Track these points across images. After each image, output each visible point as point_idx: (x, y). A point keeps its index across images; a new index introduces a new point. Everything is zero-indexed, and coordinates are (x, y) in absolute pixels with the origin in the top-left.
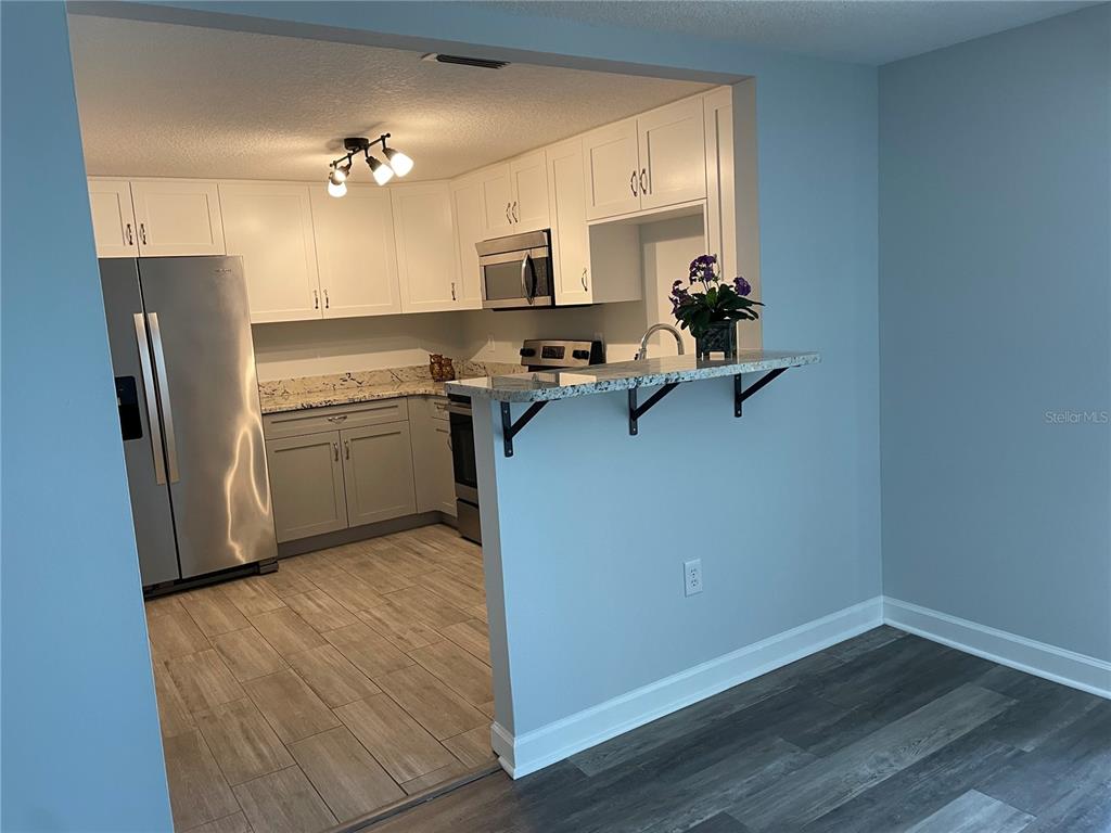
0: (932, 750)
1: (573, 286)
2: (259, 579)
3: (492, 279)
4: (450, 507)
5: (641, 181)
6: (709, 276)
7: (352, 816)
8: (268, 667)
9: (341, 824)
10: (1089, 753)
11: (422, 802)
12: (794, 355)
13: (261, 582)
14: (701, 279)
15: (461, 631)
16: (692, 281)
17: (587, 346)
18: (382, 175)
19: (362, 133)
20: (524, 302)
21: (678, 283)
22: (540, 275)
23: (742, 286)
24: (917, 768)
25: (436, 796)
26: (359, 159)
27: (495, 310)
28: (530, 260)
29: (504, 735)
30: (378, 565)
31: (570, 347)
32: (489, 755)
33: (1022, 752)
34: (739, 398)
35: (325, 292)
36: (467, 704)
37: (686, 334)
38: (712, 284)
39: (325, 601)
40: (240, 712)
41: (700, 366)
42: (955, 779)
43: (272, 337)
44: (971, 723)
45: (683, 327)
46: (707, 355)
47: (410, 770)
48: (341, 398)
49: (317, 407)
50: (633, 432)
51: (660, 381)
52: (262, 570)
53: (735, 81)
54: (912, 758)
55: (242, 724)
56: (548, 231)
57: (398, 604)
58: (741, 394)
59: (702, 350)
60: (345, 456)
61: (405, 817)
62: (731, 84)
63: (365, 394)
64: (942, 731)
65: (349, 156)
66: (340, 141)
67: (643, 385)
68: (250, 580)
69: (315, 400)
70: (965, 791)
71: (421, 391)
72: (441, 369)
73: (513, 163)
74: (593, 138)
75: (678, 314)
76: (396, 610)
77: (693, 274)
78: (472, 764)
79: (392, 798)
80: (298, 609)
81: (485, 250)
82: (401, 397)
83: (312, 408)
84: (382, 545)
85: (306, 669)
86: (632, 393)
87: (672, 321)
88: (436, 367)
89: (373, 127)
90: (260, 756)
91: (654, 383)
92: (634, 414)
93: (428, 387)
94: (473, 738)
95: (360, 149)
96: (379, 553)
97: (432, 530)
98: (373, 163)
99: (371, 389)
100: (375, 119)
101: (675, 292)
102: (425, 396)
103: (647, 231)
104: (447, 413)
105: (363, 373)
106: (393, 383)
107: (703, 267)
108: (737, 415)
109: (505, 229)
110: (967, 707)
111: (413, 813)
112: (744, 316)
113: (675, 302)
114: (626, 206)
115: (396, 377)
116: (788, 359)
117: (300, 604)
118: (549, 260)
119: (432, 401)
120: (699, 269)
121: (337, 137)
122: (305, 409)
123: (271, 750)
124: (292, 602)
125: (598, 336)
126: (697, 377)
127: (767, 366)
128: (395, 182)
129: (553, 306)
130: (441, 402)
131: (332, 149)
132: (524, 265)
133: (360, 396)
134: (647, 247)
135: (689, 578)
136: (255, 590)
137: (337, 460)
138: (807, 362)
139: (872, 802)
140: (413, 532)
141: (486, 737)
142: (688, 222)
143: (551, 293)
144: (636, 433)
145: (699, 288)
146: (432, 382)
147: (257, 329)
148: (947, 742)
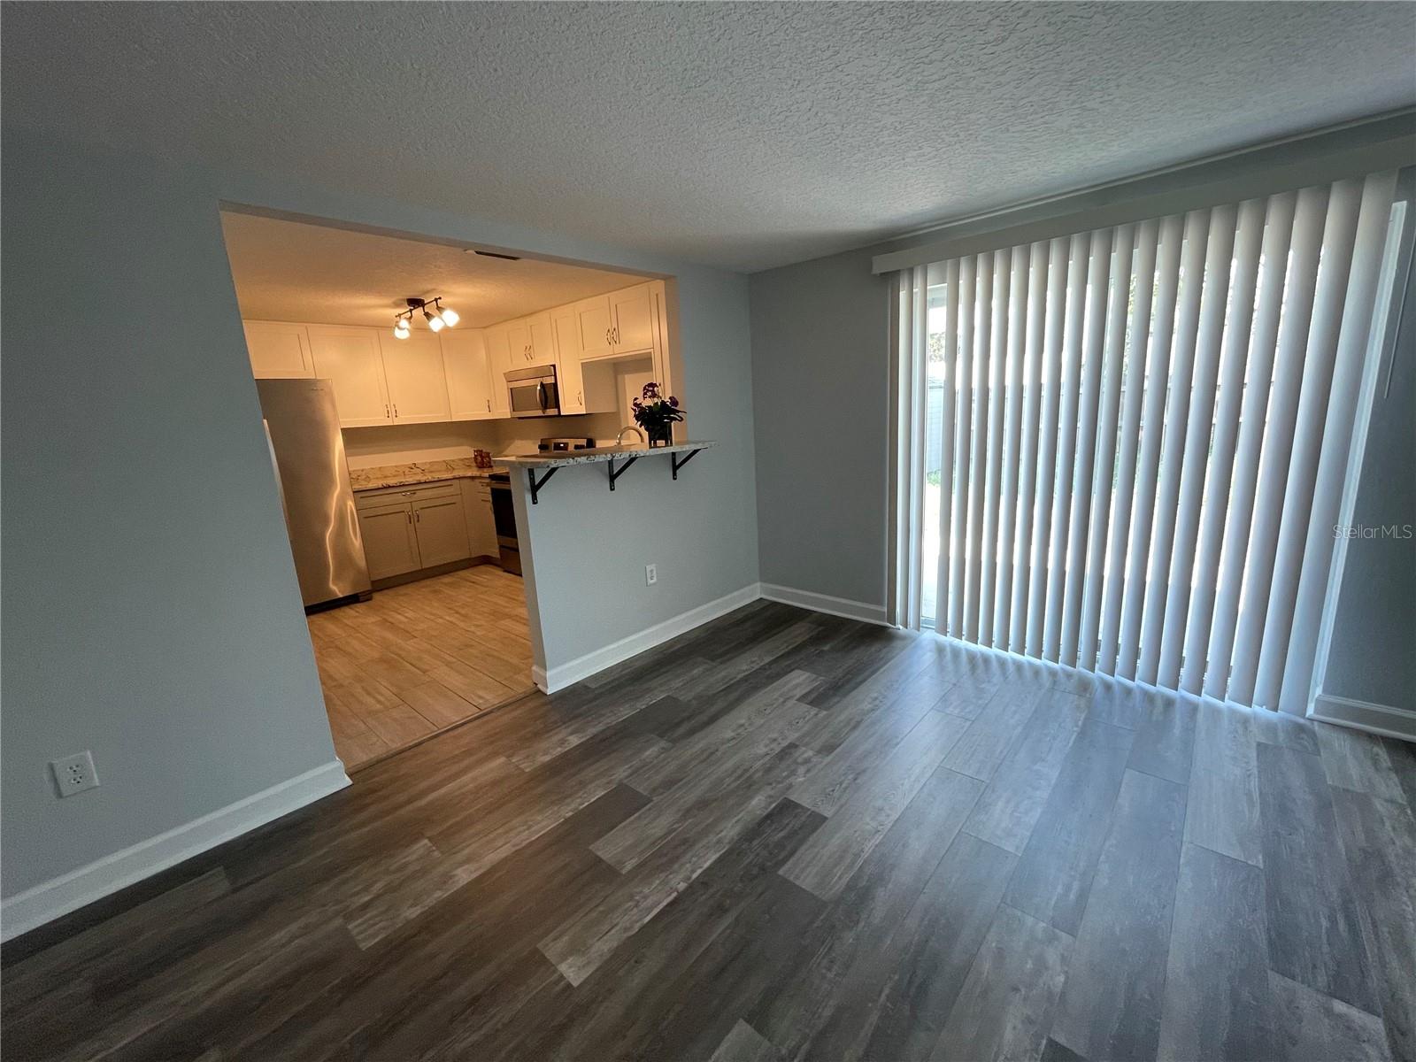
0: (780, 654)
1: (572, 403)
2: (358, 605)
3: (516, 397)
4: (495, 552)
5: (614, 336)
6: (654, 395)
7: (446, 724)
8: (376, 655)
9: (439, 729)
10: (854, 648)
11: (491, 712)
12: (704, 442)
13: (360, 607)
14: (650, 397)
15: (507, 623)
16: (644, 398)
17: (583, 442)
18: (436, 325)
19: (420, 296)
20: (539, 413)
21: (636, 399)
22: (550, 395)
23: (674, 402)
24: (771, 663)
25: (499, 708)
26: (418, 312)
27: (520, 418)
28: (542, 385)
29: (541, 672)
30: (446, 591)
31: (572, 443)
32: (532, 685)
33: (822, 651)
34: (675, 468)
35: (394, 405)
36: (515, 661)
37: (642, 430)
38: (656, 400)
39: (410, 614)
40: (359, 679)
41: (651, 447)
42: (789, 666)
43: (356, 438)
44: (799, 641)
45: (640, 426)
46: (655, 443)
47: (481, 697)
48: (410, 480)
49: (393, 487)
50: (612, 489)
51: (626, 455)
52: (361, 598)
53: (665, 278)
54: (767, 660)
55: (363, 687)
56: (554, 366)
57: (463, 612)
58: (676, 465)
59: (653, 438)
60: (416, 520)
61: (480, 721)
62: (665, 280)
63: (429, 477)
64: (786, 645)
65: (411, 311)
66: (403, 300)
67: (616, 458)
68: (352, 606)
69: (392, 482)
70: (793, 670)
71: (469, 474)
72: (482, 460)
73: (528, 319)
74: (581, 305)
75: (637, 418)
76: (462, 615)
77: (645, 394)
78: (520, 690)
79: (472, 712)
80: (390, 620)
81: (510, 377)
82: (455, 478)
83: (390, 487)
84: (447, 579)
85: (403, 654)
86: (611, 463)
87: (633, 422)
88: (479, 459)
89: (428, 292)
90: (379, 702)
91: (622, 457)
92: (612, 478)
93: (475, 472)
94: (521, 678)
95: (419, 306)
96: (446, 584)
97: (483, 568)
98: (428, 316)
99: (431, 474)
100: (429, 287)
101: (635, 405)
102: (473, 478)
103: (619, 367)
104: (489, 489)
105: (426, 463)
106: (447, 470)
107: (650, 389)
108: (675, 479)
109: (522, 364)
110: (799, 632)
111: (485, 718)
112: (675, 419)
113: (635, 411)
114: (603, 350)
115: (449, 466)
116: (700, 444)
117: (393, 617)
118: (555, 385)
119: (477, 481)
120: (648, 391)
121: (401, 297)
122: (385, 488)
123: (386, 699)
124: (385, 617)
125: (590, 435)
126: (648, 454)
127: (689, 448)
128: (446, 329)
129: (559, 415)
130: (483, 481)
131: (397, 305)
132: (539, 388)
133: (423, 479)
134: (619, 377)
135: (649, 576)
136: (357, 612)
137: (410, 522)
138: (711, 447)
139: (746, 681)
140: (471, 570)
141: (529, 677)
142: (642, 363)
143: (558, 406)
144: (614, 489)
145: (648, 402)
146: (476, 469)
147: (346, 432)
148: (786, 650)
